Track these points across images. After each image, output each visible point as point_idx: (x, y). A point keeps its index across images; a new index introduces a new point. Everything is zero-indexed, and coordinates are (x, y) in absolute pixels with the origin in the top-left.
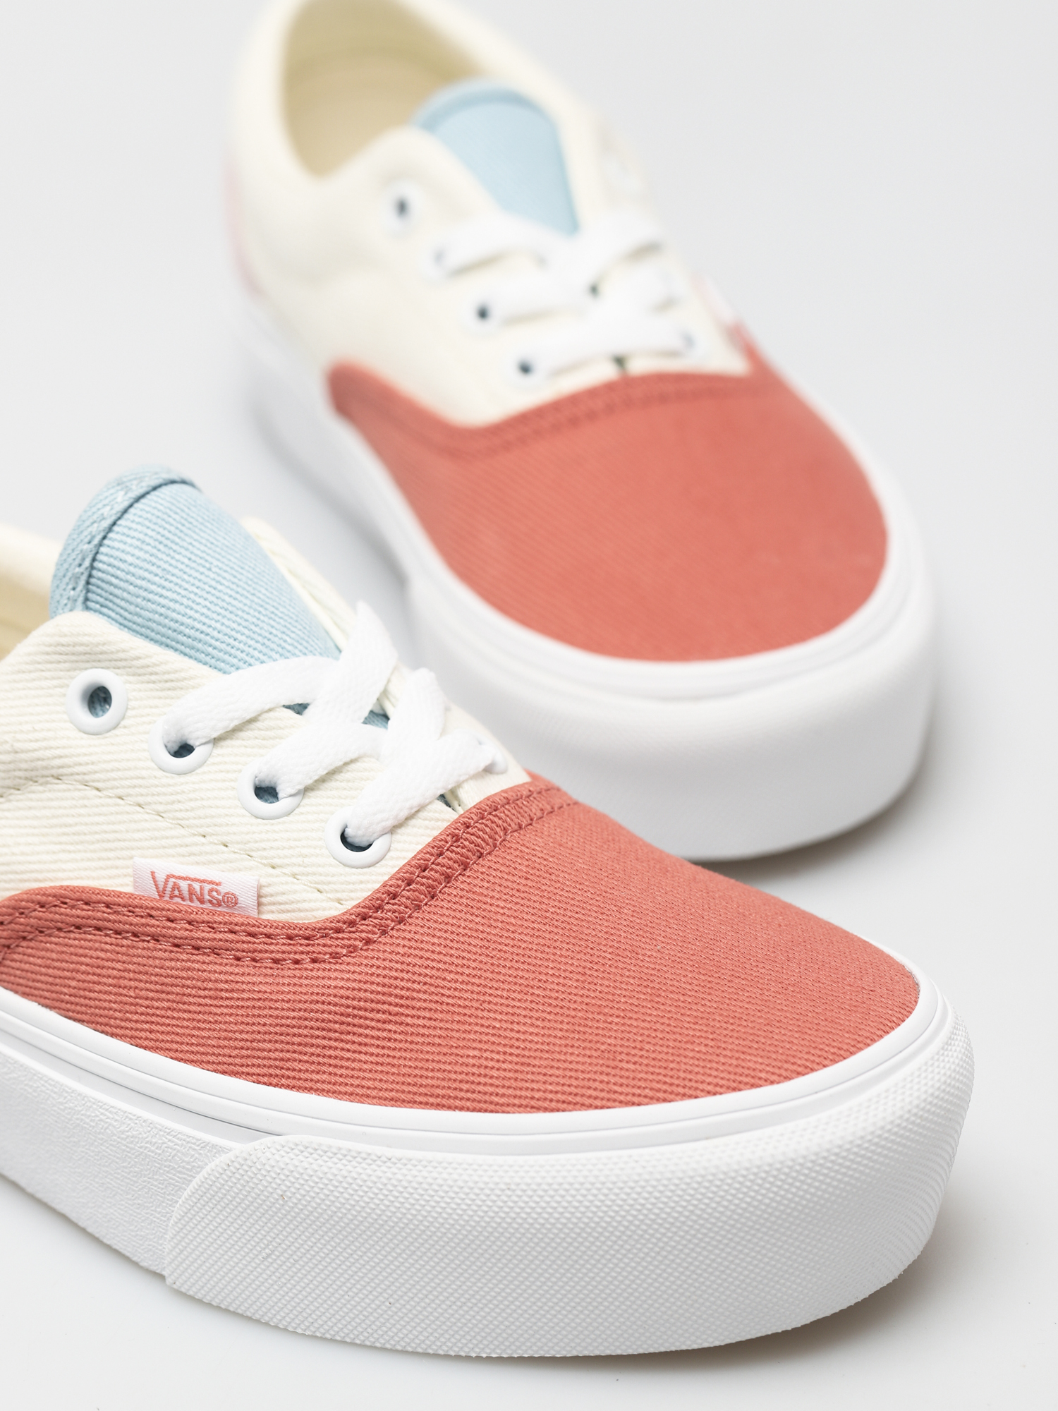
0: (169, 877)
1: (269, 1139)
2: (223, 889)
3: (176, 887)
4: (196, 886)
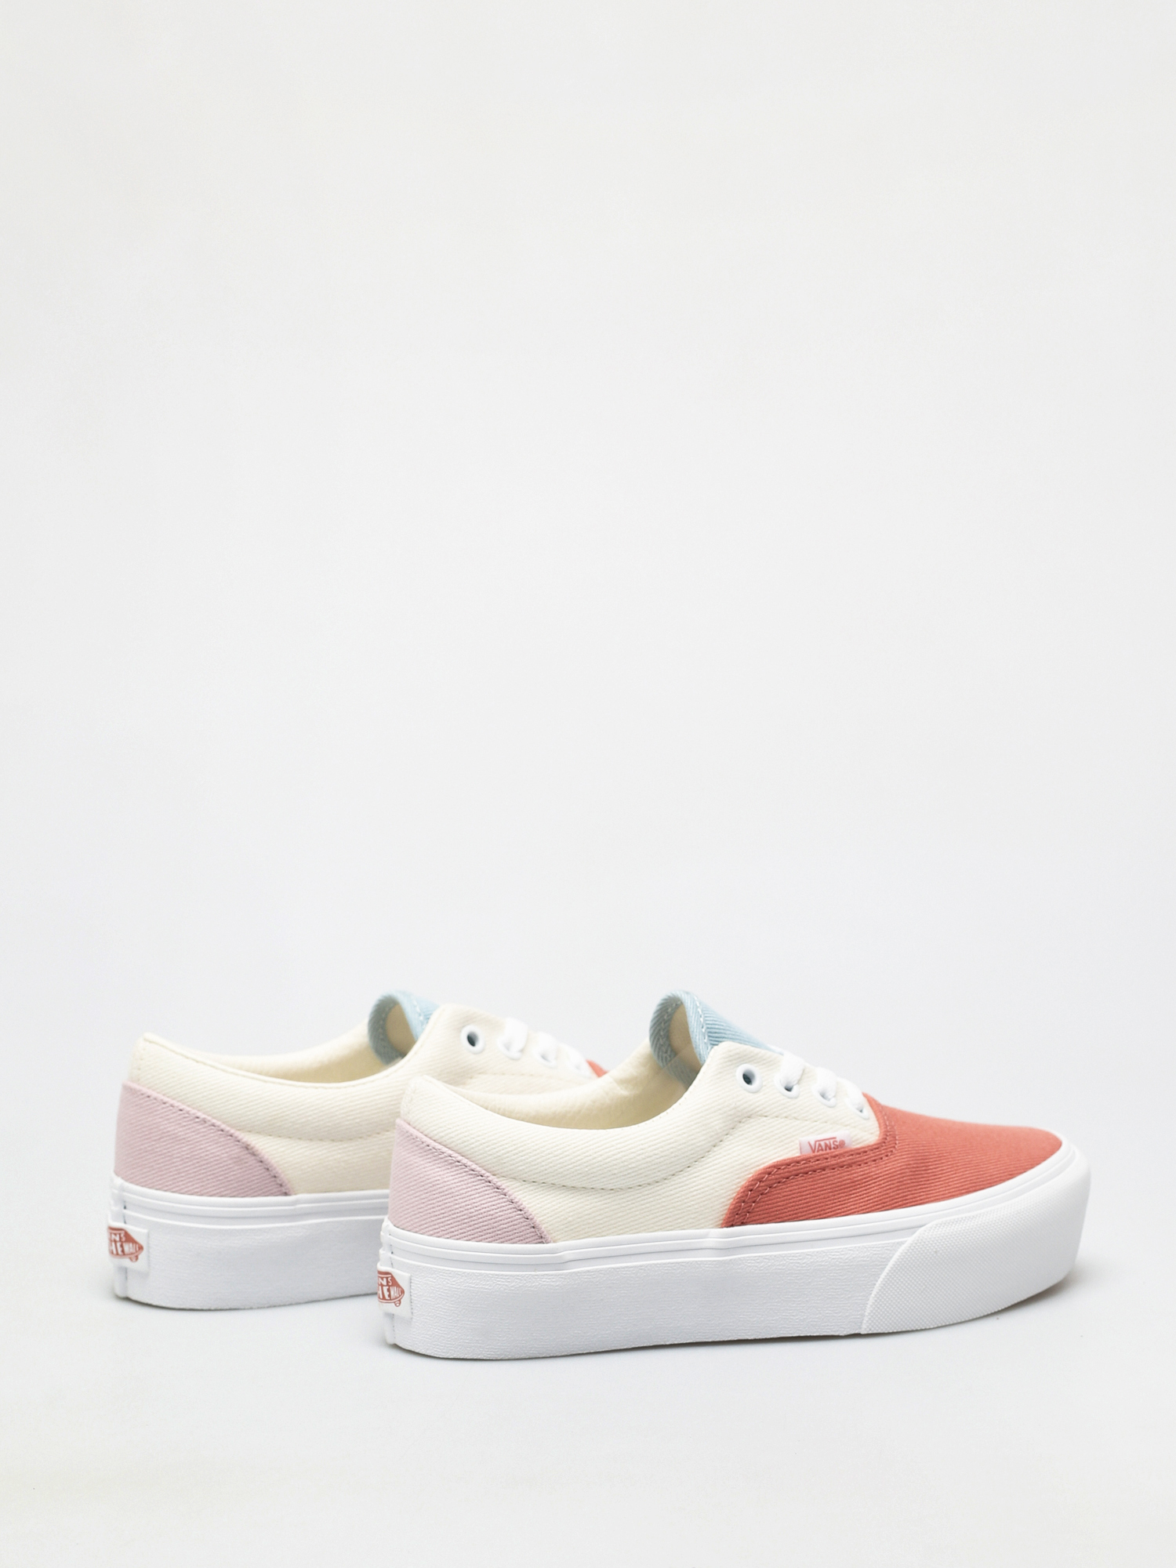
0: (816, 1142)
1: (922, 1228)
2: (838, 1139)
3: (820, 1145)
4: (827, 1142)
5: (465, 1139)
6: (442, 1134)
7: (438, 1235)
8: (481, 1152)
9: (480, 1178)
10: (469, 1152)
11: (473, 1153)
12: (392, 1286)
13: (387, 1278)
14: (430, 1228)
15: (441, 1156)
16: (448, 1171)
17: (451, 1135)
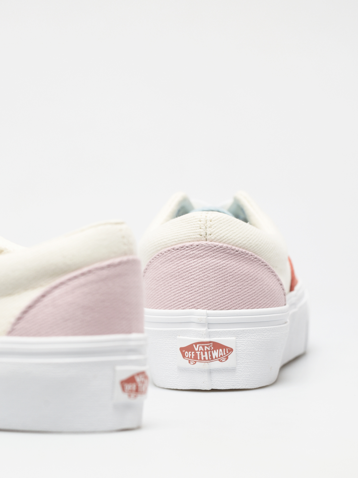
13: (210, 345)
14: (247, 304)
15: (246, 256)
16: (251, 265)
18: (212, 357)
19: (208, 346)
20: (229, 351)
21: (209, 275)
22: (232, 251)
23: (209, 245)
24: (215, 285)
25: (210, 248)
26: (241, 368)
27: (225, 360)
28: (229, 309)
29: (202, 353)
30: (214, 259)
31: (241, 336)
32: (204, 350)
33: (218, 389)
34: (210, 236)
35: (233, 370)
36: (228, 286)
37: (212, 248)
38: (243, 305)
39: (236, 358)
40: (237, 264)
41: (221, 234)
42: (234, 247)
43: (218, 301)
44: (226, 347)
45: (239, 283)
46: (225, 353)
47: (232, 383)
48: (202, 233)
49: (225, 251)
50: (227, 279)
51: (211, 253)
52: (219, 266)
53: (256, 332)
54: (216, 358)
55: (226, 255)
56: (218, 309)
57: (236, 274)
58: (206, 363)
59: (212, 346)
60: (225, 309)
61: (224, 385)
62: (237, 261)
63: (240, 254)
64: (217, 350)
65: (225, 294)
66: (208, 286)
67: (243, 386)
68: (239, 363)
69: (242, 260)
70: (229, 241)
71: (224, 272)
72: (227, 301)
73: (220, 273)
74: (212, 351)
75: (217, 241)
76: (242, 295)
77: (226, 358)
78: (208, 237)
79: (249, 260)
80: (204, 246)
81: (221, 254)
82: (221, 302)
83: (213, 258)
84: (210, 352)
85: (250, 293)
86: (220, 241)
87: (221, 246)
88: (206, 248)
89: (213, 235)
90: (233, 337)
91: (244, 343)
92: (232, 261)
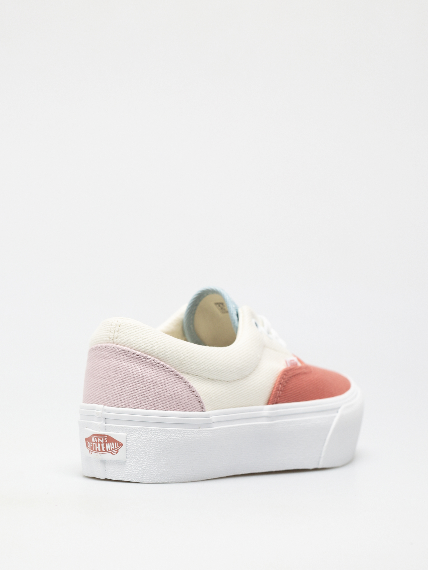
5: (162, 350)
6: (147, 348)
7: (148, 408)
8: (172, 357)
9: (172, 373)
10: (165, 358)
11: (167, 358)
12: (107, 443)
13: (104, 438)
14: (142, 404)
15: (147, 361)
16: (152, 369)
17: (154, 348)
18: (105, 449)
19: (101, 439)
20: (119, 445)
21: (111, 375)
22: (132, 355)
23: (114, 347)
24: (115, 384)
25: (114, 350)
26: (131, 462)
27: (116, 453)
28: (124, 408)
29: (96, 444)
30: (116, 361)
31: (132, 433)
32: (98, 442)
33: (111, 479)
34: (117, 339)
35: (123, 463)
36: (125, 386)
37: (116, 350)
38: (138, 405)
39: (126, 453)
40: (137, 367)
41: (125, 338)
42: (135, 352)
43: (116, 399)
44: (117, 442)
45: (135, 384)
46: (116, 447)
47: (122, 475)
48: (111, 336)
49: (126, 354)
50: (125, 380)
51: (115, 355)
52: (120, 367)
53: (148, 431)
54: (109, 451)
55: (128, 358)
56: (115, 406)
57: (134, 376)
58: (99, 454)
59: (106, 439)
60: (121, 406)
61: (115, 476)
62: (137, 364)
63: (140, 358)
64: (110, 443)
65: (122, 393)
66: (109, 385)
67: (133, 480)
68: (130, 458)
69: (143, 364)
70: (132, 346)
71: (123, 374)
72: (123, 400)
73: (119, 374)
74: (106, 444)
75: (122, 344)
76: (137, 396)
77: (116, 452)
78: (115, 340)
79: (151, 365)
80: (110, 348)
81: (123, 357)
82: (118, 400)
83: (116, 359)
84: (104, 444)
85: (146, 395)
86: (124, 344)
87: (123, 350)
88: (111, 349)
89: (119, 339)
90: (125, 433)
91: (135, 439)
92: (132, 364)
